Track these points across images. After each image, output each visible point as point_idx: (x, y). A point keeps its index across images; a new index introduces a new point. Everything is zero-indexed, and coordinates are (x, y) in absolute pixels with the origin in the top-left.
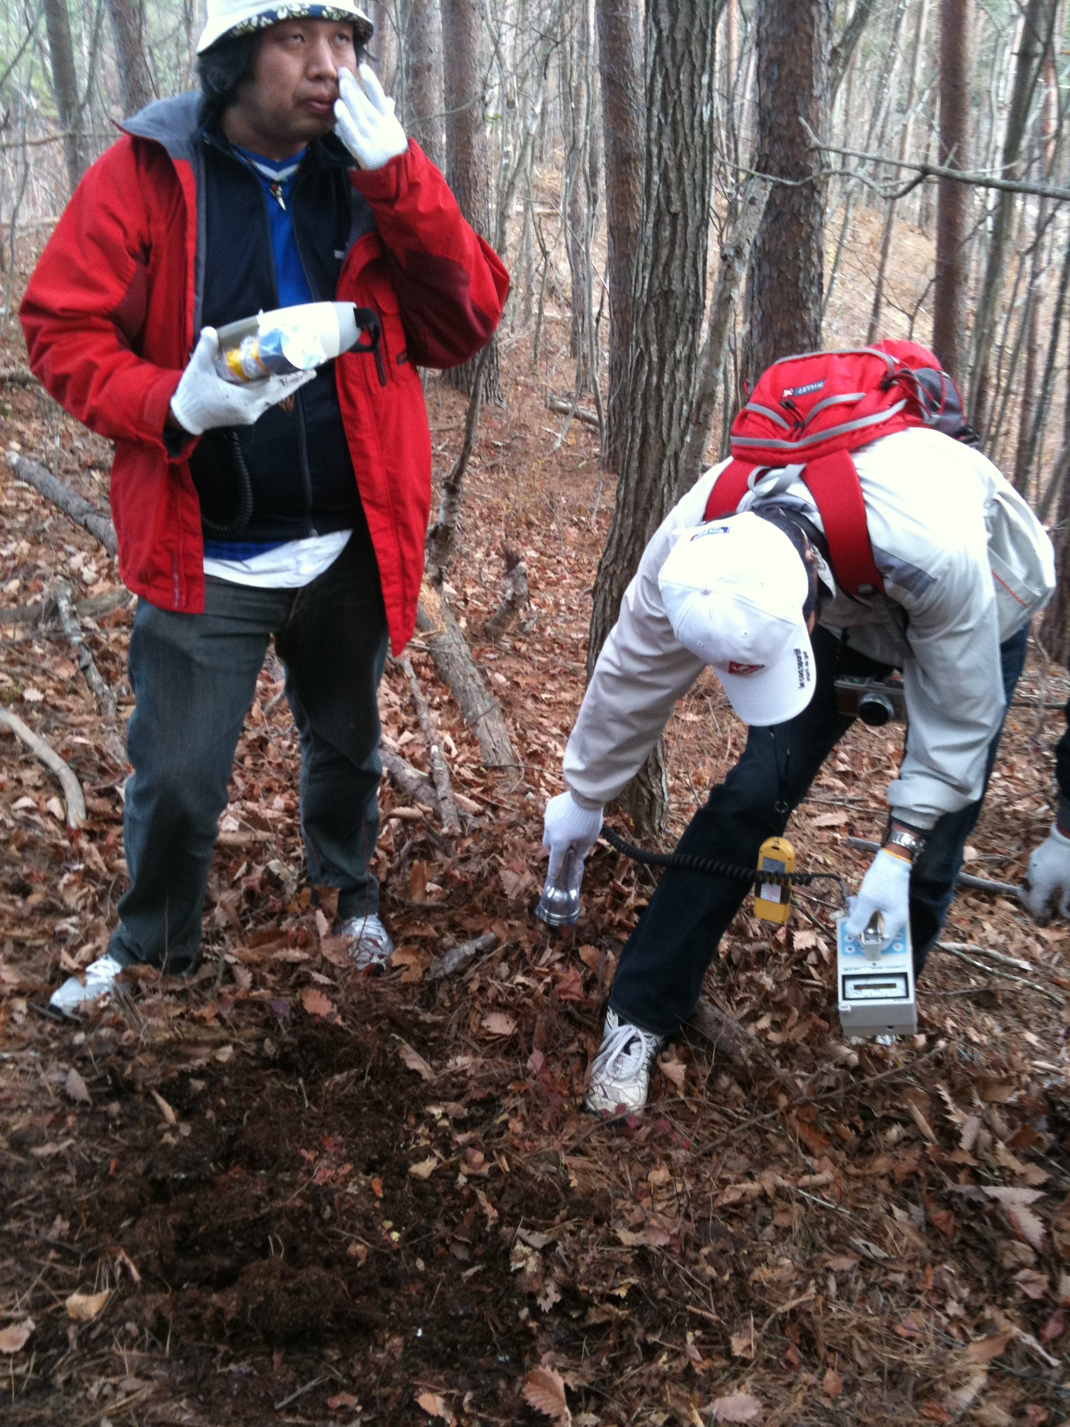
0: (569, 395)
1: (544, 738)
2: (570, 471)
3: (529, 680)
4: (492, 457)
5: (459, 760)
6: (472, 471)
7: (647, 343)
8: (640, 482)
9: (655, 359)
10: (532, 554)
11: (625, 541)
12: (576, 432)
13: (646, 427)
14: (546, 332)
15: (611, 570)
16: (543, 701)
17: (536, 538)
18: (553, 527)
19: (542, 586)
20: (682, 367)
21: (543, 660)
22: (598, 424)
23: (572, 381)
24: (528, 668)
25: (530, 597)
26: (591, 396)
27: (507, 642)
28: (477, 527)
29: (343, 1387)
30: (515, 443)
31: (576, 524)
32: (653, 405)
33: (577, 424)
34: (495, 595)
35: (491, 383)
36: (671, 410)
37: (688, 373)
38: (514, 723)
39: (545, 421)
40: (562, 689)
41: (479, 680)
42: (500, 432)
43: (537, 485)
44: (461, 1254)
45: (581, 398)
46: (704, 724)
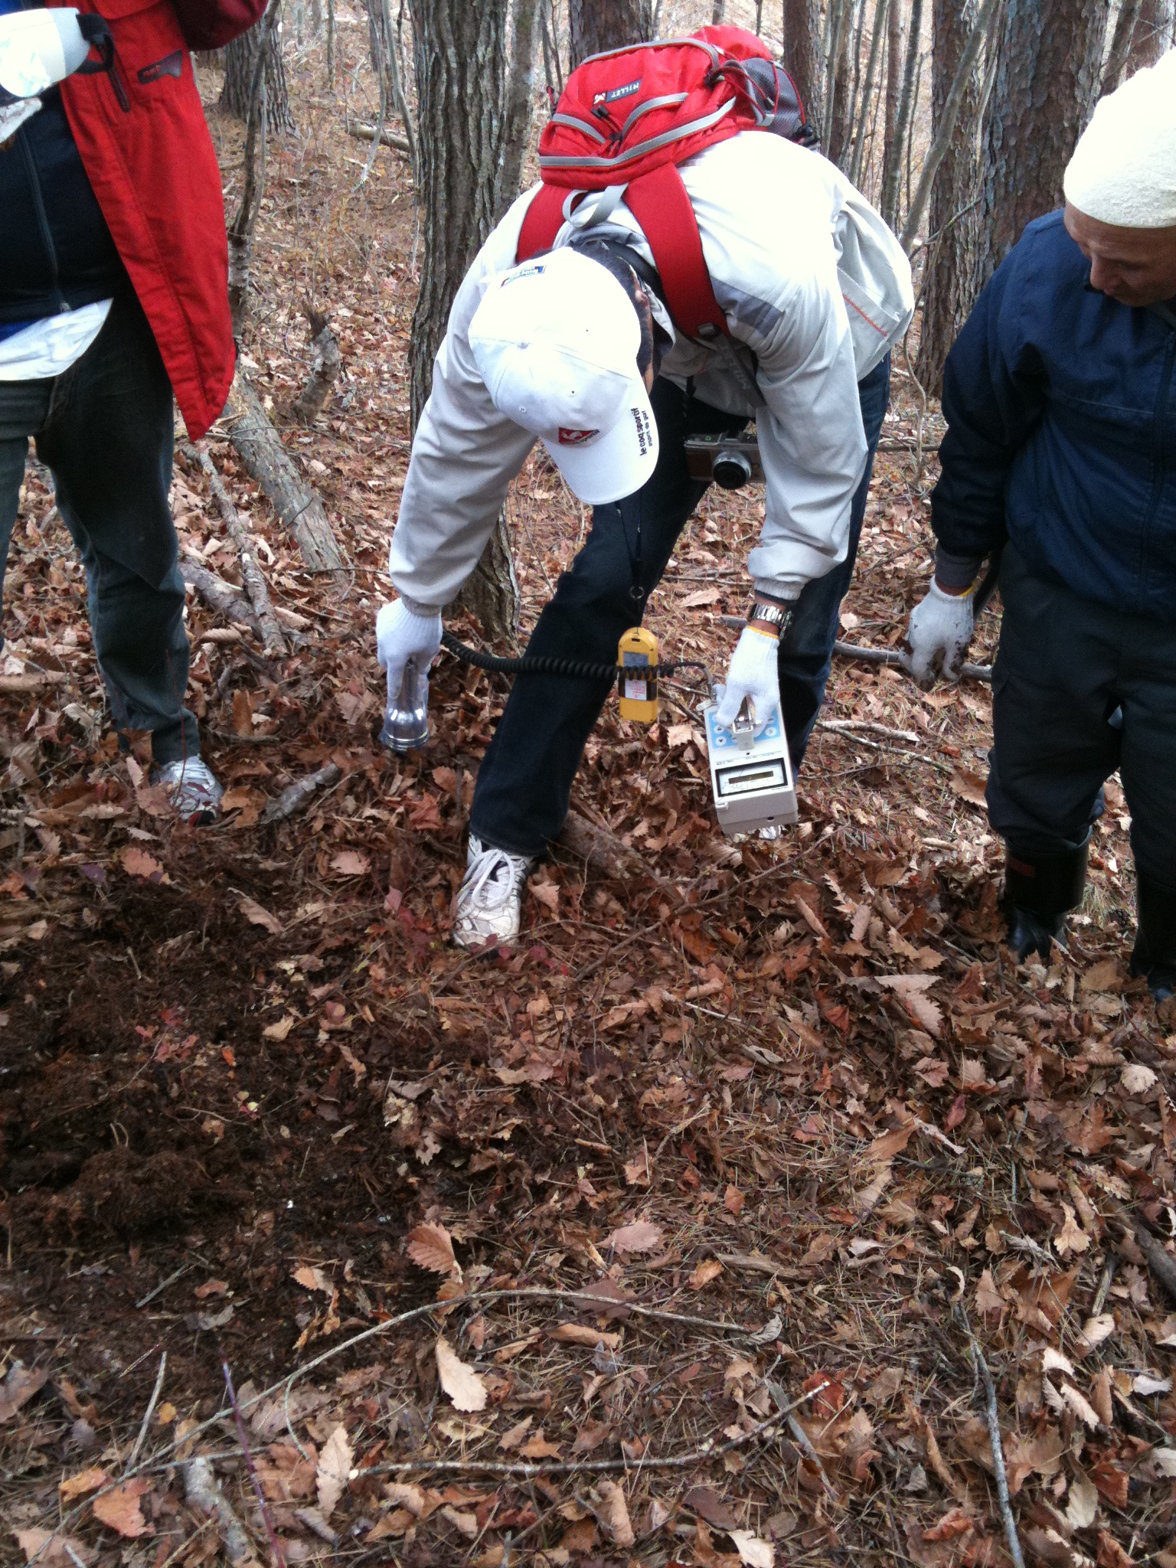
0: (373, 117)
1: (375, 533)
2: (382, 209)
3: (353, 465)
4: (288, 198)
5: (278, 567)
6: (266, 216)
7: (443, 47)
8: (450, 217)
9: (454, 65)
10: (345, 312)
11: (440, 291)
12: (386, 161)
13: (450, 150)
14: (340, 39)
15: (427, 328)
16: (370, 490)
17: (348, 293)
18: (367, 278)
19: (359, 351)
20: (487, 72)
21: (368, 440)
22: (409, 149)
23: (376, 100)
24: (350, 451)
25: (345, 365)
26: (399, 116)
27: (323, 422)
28: (277, 285)
29: (211, 1274)
30: (314, 179)
31: (393, 273)
32: (456, 122)
33: (386, 150)
34: (303, 366)
35: (278, 108)
36: (478, 127)
37: (495, 79)
38: (339, 518)
39: (347, 149)
40: (392, 473)
41: (293, 471)
42: (295, 166)
43: (343, 228)
44: (330, 1115)
45: (388, 120)
46: (557, 502)
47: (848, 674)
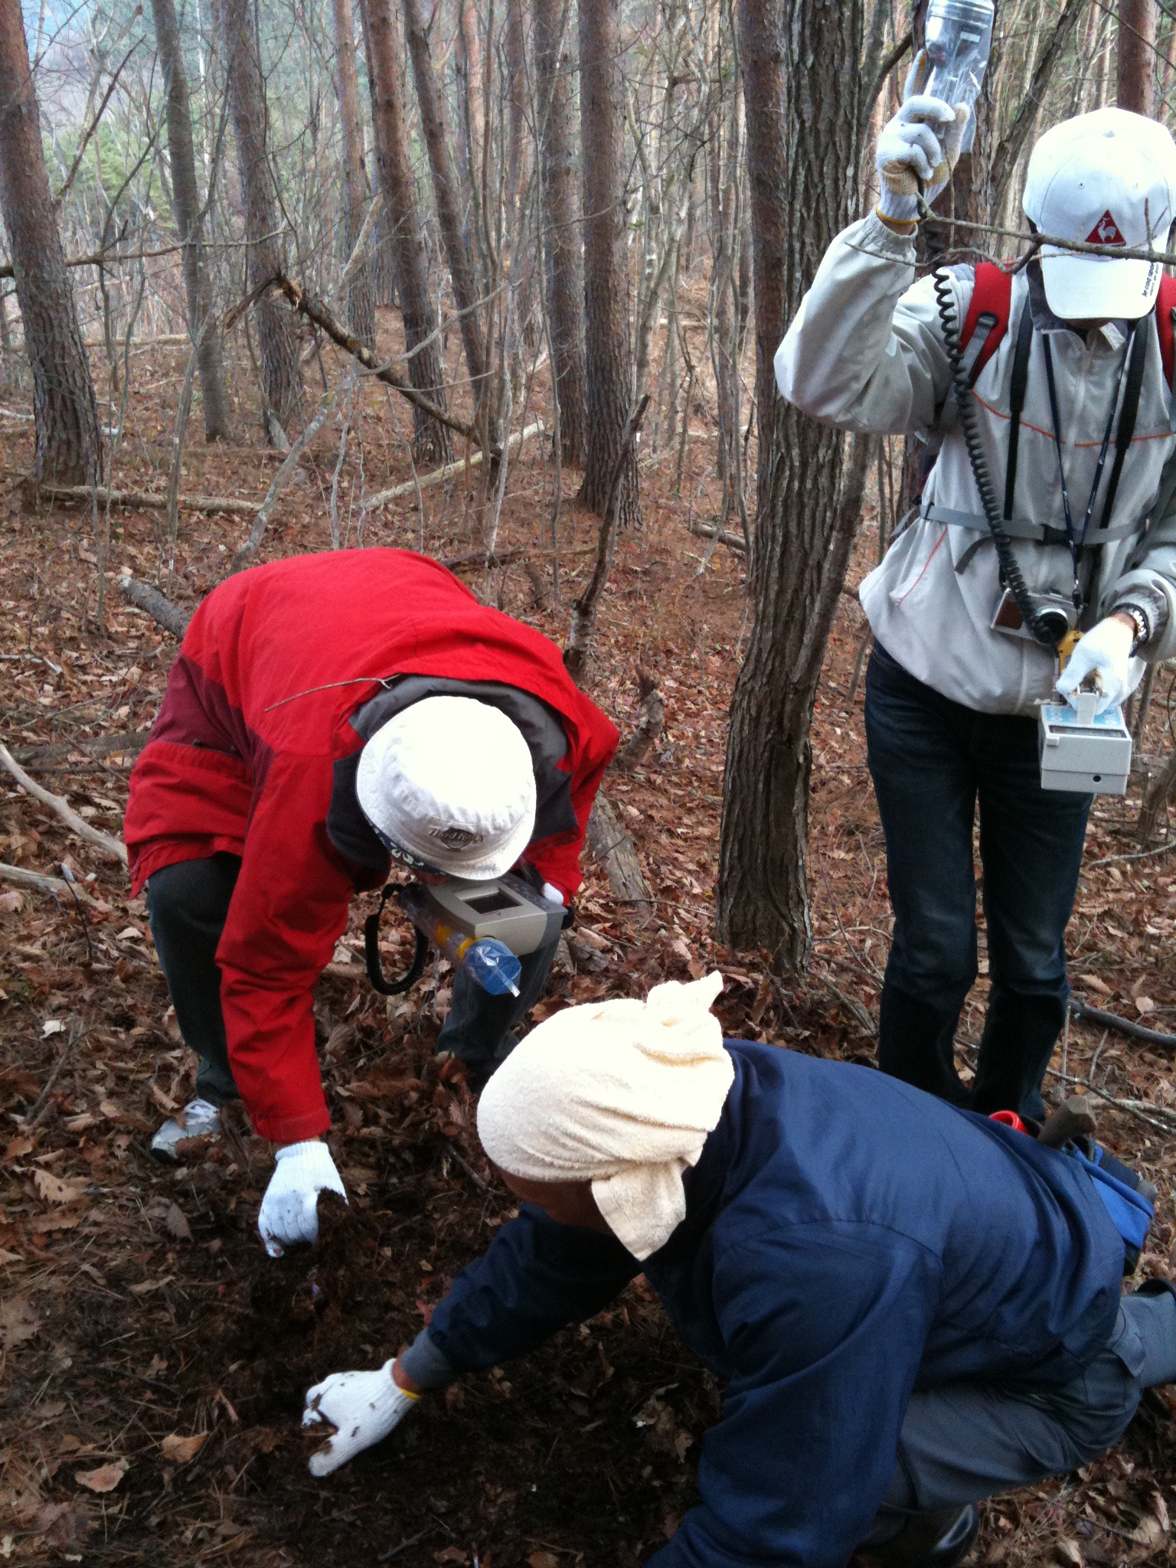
0: (714, 519)
1: (678, 874)
2: (713, 597)
3: (665, 813)
4: (630, 583)
5: (587, 894)
6: (609, 597)
7: (789, 448)
8: (781, 592)
9: (797, 464)
10: (671, 683)
11: (765, 656)
12: (722, 557)
13: (786, 535)
14: (690, 450)
15: (749, 686)
16: (678, 836)
17: (675, 667)
18: (693, 656)
19: (681, 717)
20: (826, 472)
21: (680, 793)
22: (746, 548)
23: (718, 505)
24: (663, 801)
25: (667, 728)
26: (738, 520)
27: (641, 774)
28: (612, 656)
29: (452, 1542)
30: (655, 568)
31: (719, 653)
32: (794, 512)
33: (723, 548)
34: (629, 726)
35: (629, 506)
36: (813, 517)
37: (832, 478)
38: (647, 857)
39: (688, 545)
40: (700, 823)
41: (611, 813)
42: (639, 556)
43: (677, 611)
44: (582, 1411)
45: (727, 521)
46: (854, 863)
47: (1141, 1057)
